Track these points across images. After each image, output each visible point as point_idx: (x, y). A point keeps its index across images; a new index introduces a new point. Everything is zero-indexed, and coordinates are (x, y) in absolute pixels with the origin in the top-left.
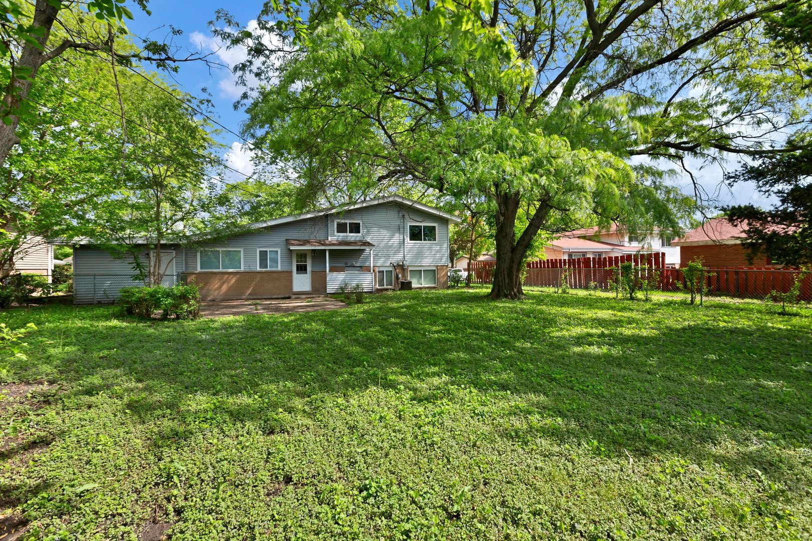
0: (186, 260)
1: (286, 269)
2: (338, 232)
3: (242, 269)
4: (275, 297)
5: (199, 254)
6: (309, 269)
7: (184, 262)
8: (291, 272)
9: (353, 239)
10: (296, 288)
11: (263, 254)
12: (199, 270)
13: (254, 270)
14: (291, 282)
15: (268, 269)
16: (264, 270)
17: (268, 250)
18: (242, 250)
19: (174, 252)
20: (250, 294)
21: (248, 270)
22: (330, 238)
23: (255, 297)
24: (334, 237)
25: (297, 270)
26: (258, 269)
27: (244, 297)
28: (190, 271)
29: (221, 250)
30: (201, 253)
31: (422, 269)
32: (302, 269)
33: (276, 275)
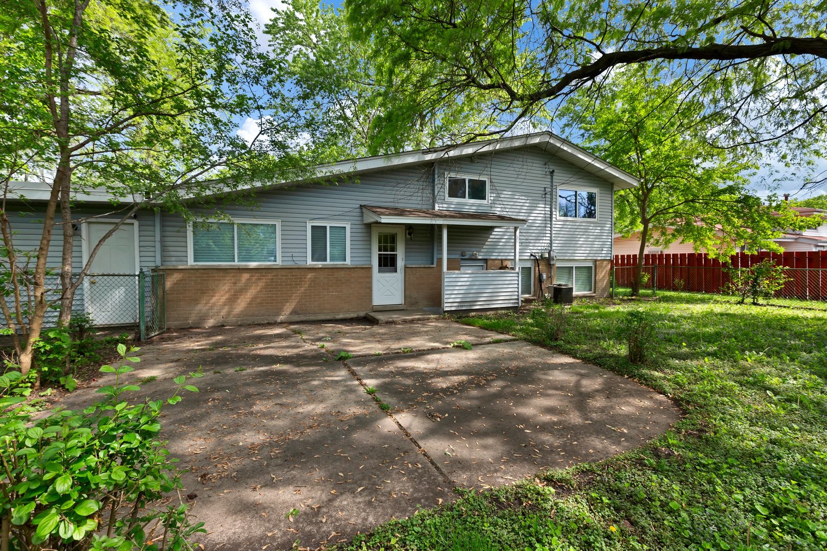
0: (162, 242)
1: (360, 262)
2: (450, 196)
3: (279, 262)
4: (341, 316)
5: (190, 229)
6: (400, 263)
7: (158, 245)
8: (370, 269)
9: (473, 210)
10: (379, 299)
11: (319, 233)
12: (191, 262)
13: (301, 264)
14: (370, 288)
15: (329, 262)
16: (320, 264)
17: (328, 224)
18: (279, 225)
19: (136, 223)
20: (294, 312)
21: (289, 264)
22: (437, 208)
23: (303, 318)
24: (446, 203)
25: (380, 265)
26: (310, 262)
27: (281, 318)
28: (171, 264)
29: (237, 221)
30: (195, 225)
31: (574, 265)
32: (387, 263)
33: (342, 273)
